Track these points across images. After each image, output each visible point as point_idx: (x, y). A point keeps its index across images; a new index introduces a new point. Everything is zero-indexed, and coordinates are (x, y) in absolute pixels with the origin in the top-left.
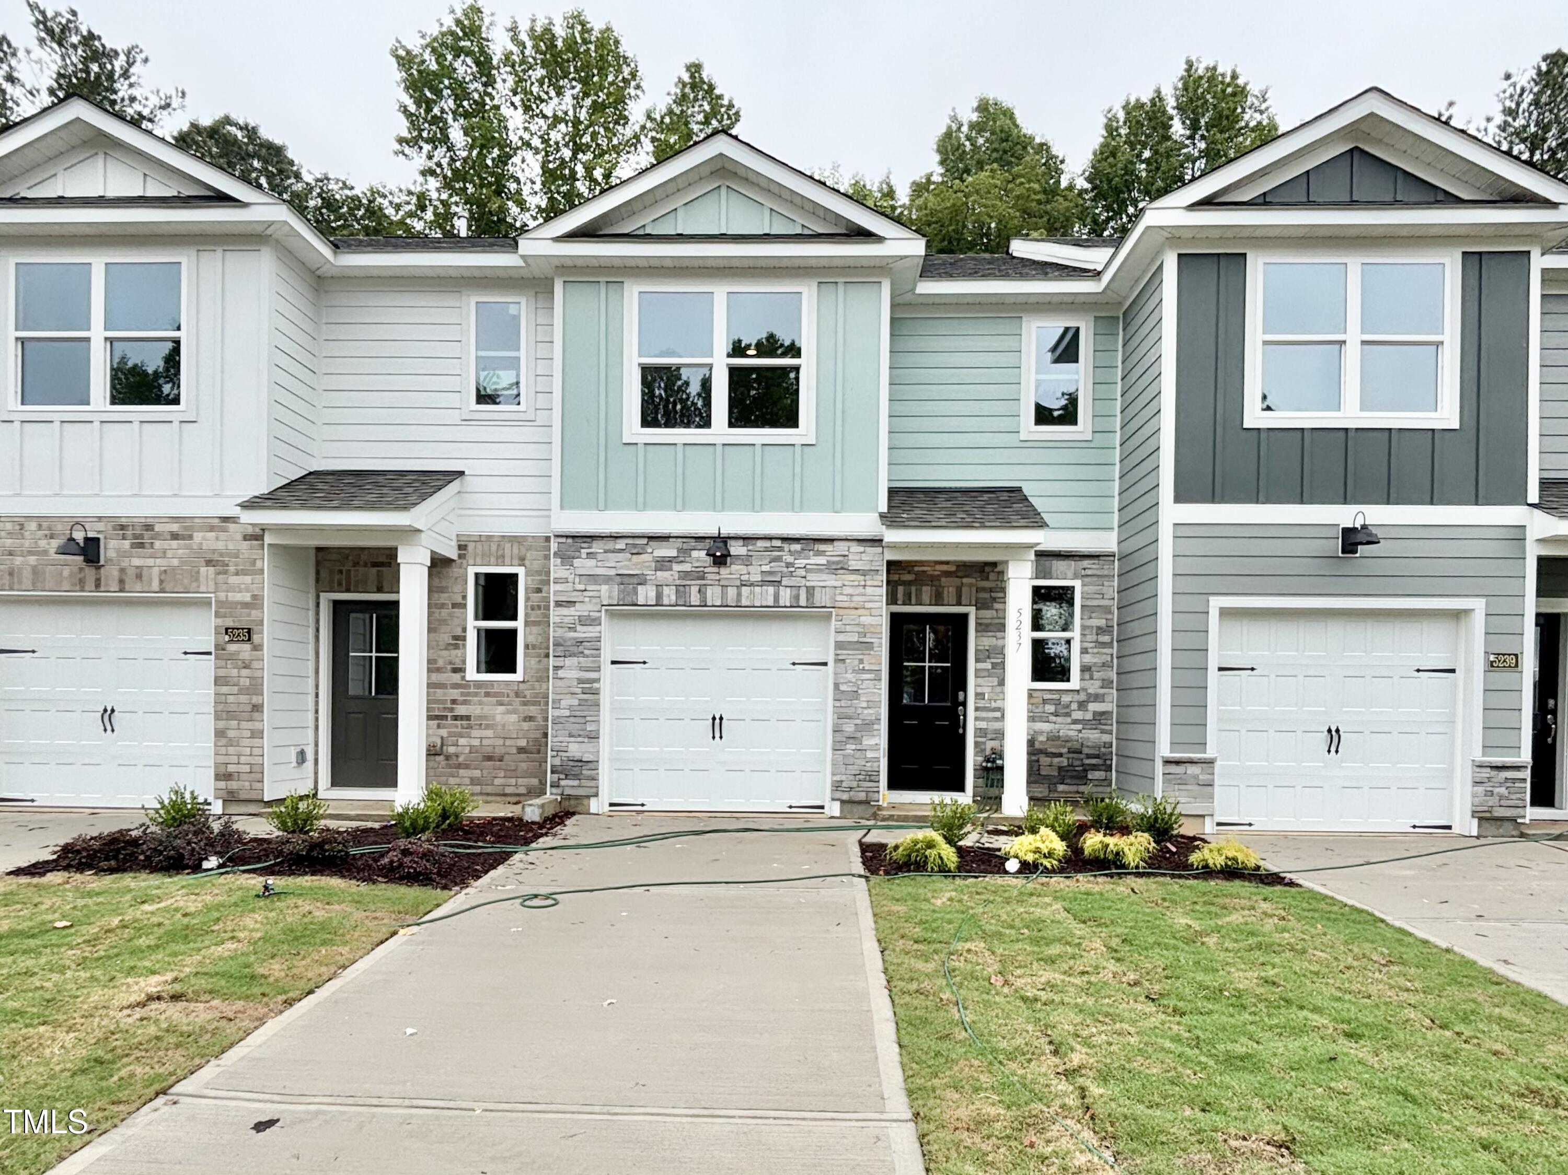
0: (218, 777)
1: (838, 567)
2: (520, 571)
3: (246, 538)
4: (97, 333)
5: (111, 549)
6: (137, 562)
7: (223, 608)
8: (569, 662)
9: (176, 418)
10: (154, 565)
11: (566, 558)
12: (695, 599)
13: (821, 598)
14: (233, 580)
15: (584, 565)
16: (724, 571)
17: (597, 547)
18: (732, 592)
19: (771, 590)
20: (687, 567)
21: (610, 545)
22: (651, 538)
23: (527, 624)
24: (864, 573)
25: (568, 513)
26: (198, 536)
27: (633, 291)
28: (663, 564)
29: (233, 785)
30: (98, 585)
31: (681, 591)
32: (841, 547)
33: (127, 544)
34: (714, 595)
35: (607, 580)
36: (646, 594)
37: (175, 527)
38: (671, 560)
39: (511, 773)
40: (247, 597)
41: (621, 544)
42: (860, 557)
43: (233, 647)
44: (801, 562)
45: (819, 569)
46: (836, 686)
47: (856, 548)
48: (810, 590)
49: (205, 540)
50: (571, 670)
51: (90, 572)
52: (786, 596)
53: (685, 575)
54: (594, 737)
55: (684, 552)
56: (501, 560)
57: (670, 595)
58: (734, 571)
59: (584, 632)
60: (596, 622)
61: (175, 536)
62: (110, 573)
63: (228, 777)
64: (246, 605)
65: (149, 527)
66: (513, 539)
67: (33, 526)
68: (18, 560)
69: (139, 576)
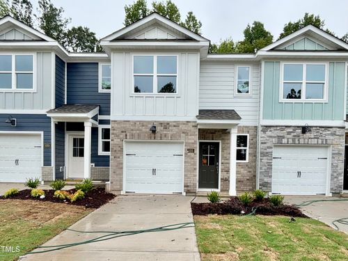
0: (185, 186)
1: (334, 134)
2: (248, 135)
3: (193, 126)
4: (155, 74)
5: (158, 129)
6: (165, 132)
7: (187, 144)
8: (264, 158)
9: (175, 96)
10: (170, 133)
11: (264, 131)
12: (297, 142)
13: (329, 142)
14: (190, 137)
15: (269, 133)
16: (305, 135)
17: (272, 129)
18: (306, 140)
19: (316, 140)
20: (295, 134)
21: (275, 128)
22: (286, 127)
23: (249, 148)
24: (340, 136)
25: (264, 120)
26: (181, 126)
27: (282, 64)
28: (289, 133)
29: (189, 188)
30: (155, 138)
31: (294, 140)
32: (334, 129)
33: (162, 128)
34: (302, 141)
35: (275, 137)
36: (285, 141)
37: (175, 124)
38: (291, 132)
39: (245, 185)
40: (193, 141)
41: (278, 128)
42: (339, 132)
43: (189, 154)
44: (324, 133)
45: (329, 135)
46: (332, 164)
47: (338, 129)
48: (326, 140)
49: (183, 127)
50: (265, 160)
51: (153, 135)
52: (320, 141)
53: (295, 136)
54: (271, 177)
55: (294, 130)
56: (243, 132)
57: (291, 141)
58: (308, 135)
59: (268, 150)
60: (271, 148)
61: (174, 126)
62: (158, 135)
63: (187, 186)
64: (193, 143)
65: (168, 124)
66: (246, 127)
67: (138, 123)
68: (134, 132)
69: (165, 136)
